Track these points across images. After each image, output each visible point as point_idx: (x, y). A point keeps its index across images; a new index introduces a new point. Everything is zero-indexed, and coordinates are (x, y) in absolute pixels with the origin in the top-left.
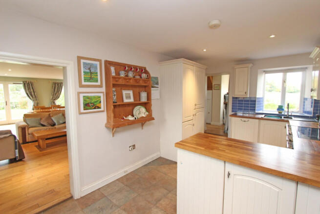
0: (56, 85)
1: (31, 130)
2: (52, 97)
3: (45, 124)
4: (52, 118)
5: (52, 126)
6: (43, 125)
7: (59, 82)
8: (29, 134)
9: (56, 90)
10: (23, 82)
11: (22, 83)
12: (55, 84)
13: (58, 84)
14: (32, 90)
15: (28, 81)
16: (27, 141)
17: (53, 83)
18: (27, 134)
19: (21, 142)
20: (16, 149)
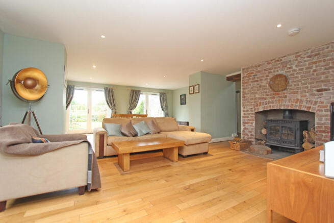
0: (134, 93)
1: (110, 140)
2: (129, 106)
3: (126, 132)
4: (134, 126)
5: (134, 136)
6: (124, 135)
7: (137, 89)
8: (108, 145)
9: (134, 98)
10: (105, 88)
11: (103, 90)
12: (133, 91)
13: (136, 93)
14: (112, 97)
15: (109, 87)
16: (104, 155)
17: (132, 90)
18: (105, 145)
19: (98, 155)
20: (89, 169)
